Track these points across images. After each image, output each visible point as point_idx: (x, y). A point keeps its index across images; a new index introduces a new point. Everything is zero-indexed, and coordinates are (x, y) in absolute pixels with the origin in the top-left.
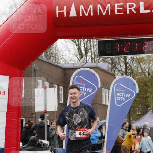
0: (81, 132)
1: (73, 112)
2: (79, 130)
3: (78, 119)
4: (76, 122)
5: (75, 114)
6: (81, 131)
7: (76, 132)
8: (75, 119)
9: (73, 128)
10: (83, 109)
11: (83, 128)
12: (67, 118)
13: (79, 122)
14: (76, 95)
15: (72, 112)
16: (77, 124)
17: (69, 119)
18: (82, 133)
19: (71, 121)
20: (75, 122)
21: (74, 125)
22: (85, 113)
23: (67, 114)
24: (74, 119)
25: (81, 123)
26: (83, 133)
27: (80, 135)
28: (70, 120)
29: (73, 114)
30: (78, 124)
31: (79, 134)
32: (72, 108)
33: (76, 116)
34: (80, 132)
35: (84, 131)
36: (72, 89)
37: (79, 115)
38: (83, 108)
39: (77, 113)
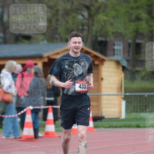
2: (79, 82)
3: (79, 70)
4: (77, 73)
5: (76, 64)
6: (81, 83)
7: (76, 84)
8: (75, 69)
11: (83, 80)
12: (66, 67)
13: (80, 73)
16: (77, 75)
17: (69, 68)
18: (82, 86)
19: (71, 71)
20: (75, 74)
21: (74, 76)
22: (87, 64)
23: (67, 62)
24: (74, 69)
25: (82, 74)
28: (70, 69)
29: (73, 64)
30: (79, 75)
31: (79, 87)
32: (72, 57)
33: (76, 66)
34: (80, 85)
35: (84, 84)
37: (80, 65)
38: (84, 58)
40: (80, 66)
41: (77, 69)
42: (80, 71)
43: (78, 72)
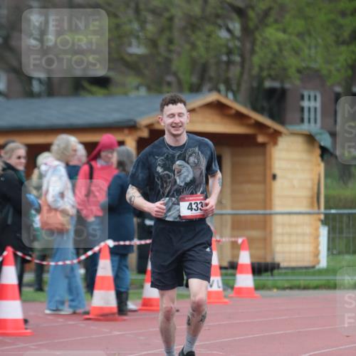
0: (193, 202)
1: (173, 156)
2: (186, 199)
3: (185, 174)
4: (182, 179)
5: (178, 163)
6: (192, 200)
7: (181, 203)
8: (178, 173)
9: (173, 194)
10: (197, 149)
11: (196, 193)
12: (159, 169)
13: (188, 179)
14: (182, 119)
15: (170, 156)
16: (182, 184)
17: (165, 172)
18: (194, 206)
19: (169, 177)
20: (178, 181)
21: (176, 187)
22: (202, 158)
23: (160, 160)
24: (176, 172)
25: (193, 181)
26: (197, 206)
27: (191, 209)
28: (167, 174)
29: (173, 162)
30: (187, 184)
31: (188, 209)
32: (171, 147)
33: (180, 165)
34: (191, 204)
35: (198, 202)
36: (173, 104)
37: (188, 163)
38: (196, 146)
39: (184, 160)
40: (188, 166)
41: (182, 171)
42: (187, 176)
43: (185, 179)
